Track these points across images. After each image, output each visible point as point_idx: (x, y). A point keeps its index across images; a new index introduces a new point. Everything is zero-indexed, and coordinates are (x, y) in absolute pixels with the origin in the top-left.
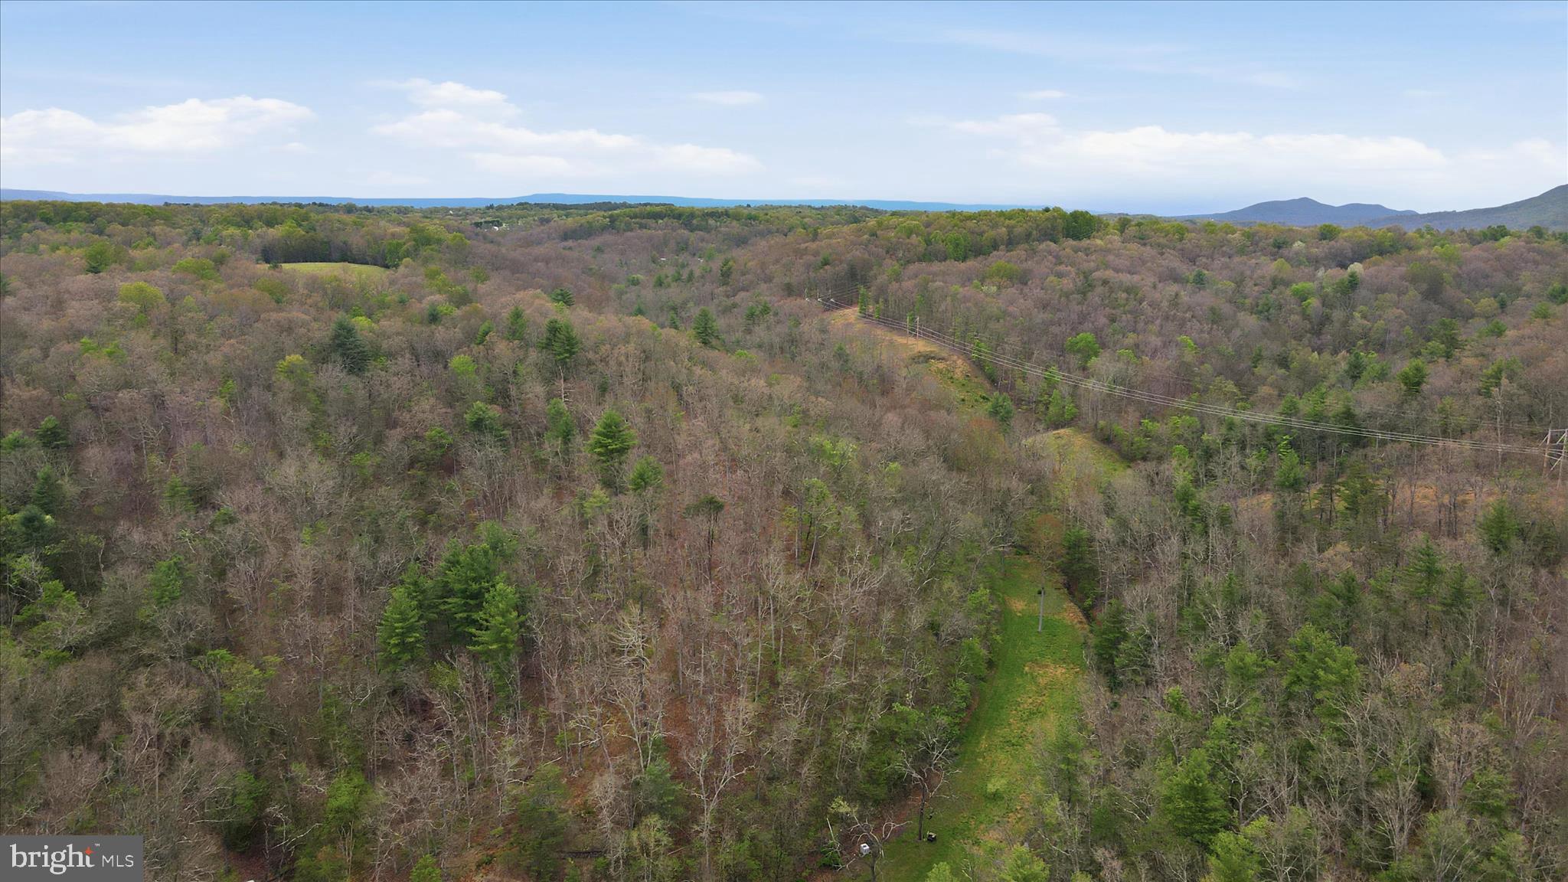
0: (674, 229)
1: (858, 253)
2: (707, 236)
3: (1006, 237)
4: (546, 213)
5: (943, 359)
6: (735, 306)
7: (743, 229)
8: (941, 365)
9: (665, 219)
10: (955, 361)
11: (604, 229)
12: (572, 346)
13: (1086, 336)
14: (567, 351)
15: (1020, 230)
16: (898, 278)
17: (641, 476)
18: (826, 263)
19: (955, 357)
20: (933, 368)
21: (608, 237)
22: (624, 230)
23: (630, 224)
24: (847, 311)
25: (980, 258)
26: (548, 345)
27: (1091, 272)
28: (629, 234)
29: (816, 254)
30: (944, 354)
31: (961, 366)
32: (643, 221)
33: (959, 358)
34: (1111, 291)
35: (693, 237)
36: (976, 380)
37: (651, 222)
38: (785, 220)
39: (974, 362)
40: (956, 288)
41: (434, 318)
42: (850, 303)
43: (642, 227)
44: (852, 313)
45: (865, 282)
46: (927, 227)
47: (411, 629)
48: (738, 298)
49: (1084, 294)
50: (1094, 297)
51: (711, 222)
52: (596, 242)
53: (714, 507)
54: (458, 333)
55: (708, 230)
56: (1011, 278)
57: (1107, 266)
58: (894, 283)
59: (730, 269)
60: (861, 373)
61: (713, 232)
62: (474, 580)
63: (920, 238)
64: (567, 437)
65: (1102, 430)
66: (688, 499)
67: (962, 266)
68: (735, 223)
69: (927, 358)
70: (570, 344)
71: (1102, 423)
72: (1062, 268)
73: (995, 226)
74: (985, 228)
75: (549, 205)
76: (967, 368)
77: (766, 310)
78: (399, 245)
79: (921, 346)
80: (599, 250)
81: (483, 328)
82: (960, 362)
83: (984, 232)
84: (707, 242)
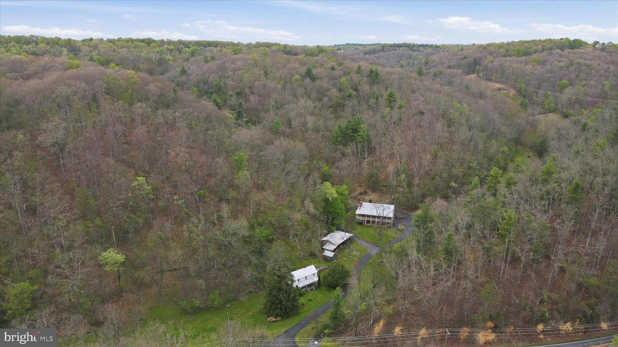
0: (406, 51)
1: (478, 55)
2: (419, 53)
3: (541, 49)
4: (357, 47)
5: (506, 90)
6: (429, 73)
7: (433, 51)
8: (505, 92)
9: (403, 47)
10: (510, 91)
11: (380, 51)
12: (378, 75)
13: (565, 81)
14: (376, 77)
15: (548, 46)
16: (492, 62)
17: (400, 106)
18: (465, 58)
19: (511, 89)
20: (502, 93)
21: (381, 54)
22: (387, 51)
23: (389, 49)
24: (471, 75)
25: (528, 56)
26: (370, 75)
27: (573, 60)
28: (389, 52)
29: (462, 55)
30: (506, 88)
31: (512, 92)
32: (395, 48)
33: (512, 89)
34: (580, 66)
35: (414, 54)
36: (518, 97)
37: (397, 48)
38: (450, 48)
39: (518, 91)
40: (515, 65)
41: (333, 69)
42: (474, 73)
43: (394, 50)
44: (473, 76)
45: (480, 65)
46: (508, 46)
47: (338, 136)
48: (430, 70)
49: (568, 67)
50: (572, 69)
51: (421, 48)
52: (377, 55)
53: (422, 113)
54: (341, 72)
55: (419, 51)
56: (538, 63)
57: (581, 58)
58: (490, 63)
59: (428, 61)
60: (474, 93)
61: (422, 52)
62: (355, 125)
63: (503, 49)
64: (377, 99)
65: (564, 112)
66: (414, 111)
67: (519, 59)
68: (430, 49)
69: (500, 89)
70: (377, 75)
71: (564, 110)
72: (561, 59)
73: (537, 45)
74: (532, 46)
75: (357, 44)
76: (515, 93)
77: (441, 73)
78: (314, 52)
79: (498, 86)
80: (378, 58)
81: (349, 71)
82: (512, 91)
83: (532, 47)
84: (419, 55)
